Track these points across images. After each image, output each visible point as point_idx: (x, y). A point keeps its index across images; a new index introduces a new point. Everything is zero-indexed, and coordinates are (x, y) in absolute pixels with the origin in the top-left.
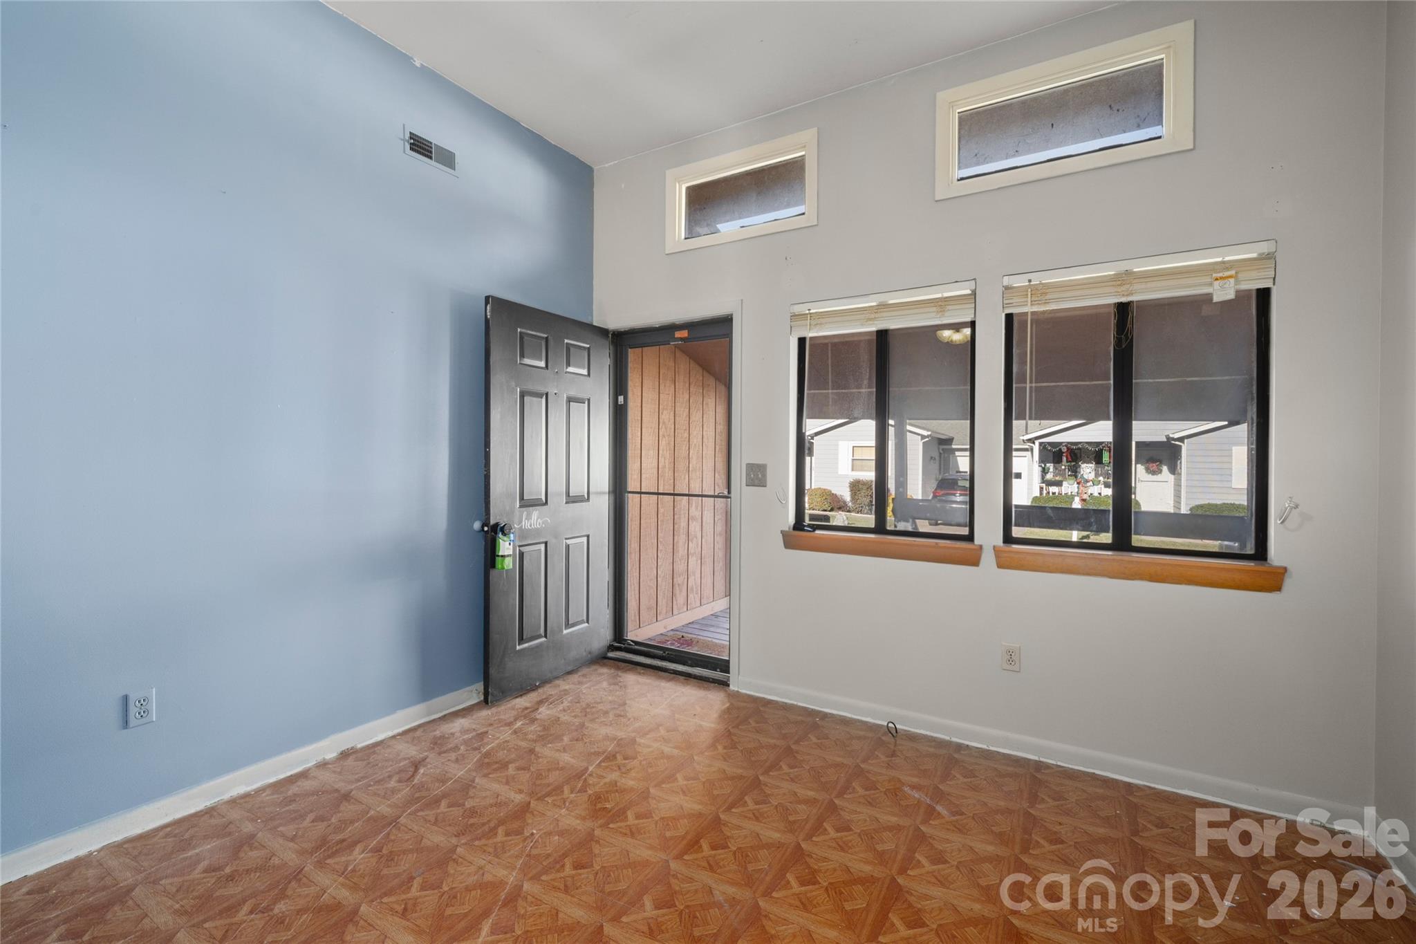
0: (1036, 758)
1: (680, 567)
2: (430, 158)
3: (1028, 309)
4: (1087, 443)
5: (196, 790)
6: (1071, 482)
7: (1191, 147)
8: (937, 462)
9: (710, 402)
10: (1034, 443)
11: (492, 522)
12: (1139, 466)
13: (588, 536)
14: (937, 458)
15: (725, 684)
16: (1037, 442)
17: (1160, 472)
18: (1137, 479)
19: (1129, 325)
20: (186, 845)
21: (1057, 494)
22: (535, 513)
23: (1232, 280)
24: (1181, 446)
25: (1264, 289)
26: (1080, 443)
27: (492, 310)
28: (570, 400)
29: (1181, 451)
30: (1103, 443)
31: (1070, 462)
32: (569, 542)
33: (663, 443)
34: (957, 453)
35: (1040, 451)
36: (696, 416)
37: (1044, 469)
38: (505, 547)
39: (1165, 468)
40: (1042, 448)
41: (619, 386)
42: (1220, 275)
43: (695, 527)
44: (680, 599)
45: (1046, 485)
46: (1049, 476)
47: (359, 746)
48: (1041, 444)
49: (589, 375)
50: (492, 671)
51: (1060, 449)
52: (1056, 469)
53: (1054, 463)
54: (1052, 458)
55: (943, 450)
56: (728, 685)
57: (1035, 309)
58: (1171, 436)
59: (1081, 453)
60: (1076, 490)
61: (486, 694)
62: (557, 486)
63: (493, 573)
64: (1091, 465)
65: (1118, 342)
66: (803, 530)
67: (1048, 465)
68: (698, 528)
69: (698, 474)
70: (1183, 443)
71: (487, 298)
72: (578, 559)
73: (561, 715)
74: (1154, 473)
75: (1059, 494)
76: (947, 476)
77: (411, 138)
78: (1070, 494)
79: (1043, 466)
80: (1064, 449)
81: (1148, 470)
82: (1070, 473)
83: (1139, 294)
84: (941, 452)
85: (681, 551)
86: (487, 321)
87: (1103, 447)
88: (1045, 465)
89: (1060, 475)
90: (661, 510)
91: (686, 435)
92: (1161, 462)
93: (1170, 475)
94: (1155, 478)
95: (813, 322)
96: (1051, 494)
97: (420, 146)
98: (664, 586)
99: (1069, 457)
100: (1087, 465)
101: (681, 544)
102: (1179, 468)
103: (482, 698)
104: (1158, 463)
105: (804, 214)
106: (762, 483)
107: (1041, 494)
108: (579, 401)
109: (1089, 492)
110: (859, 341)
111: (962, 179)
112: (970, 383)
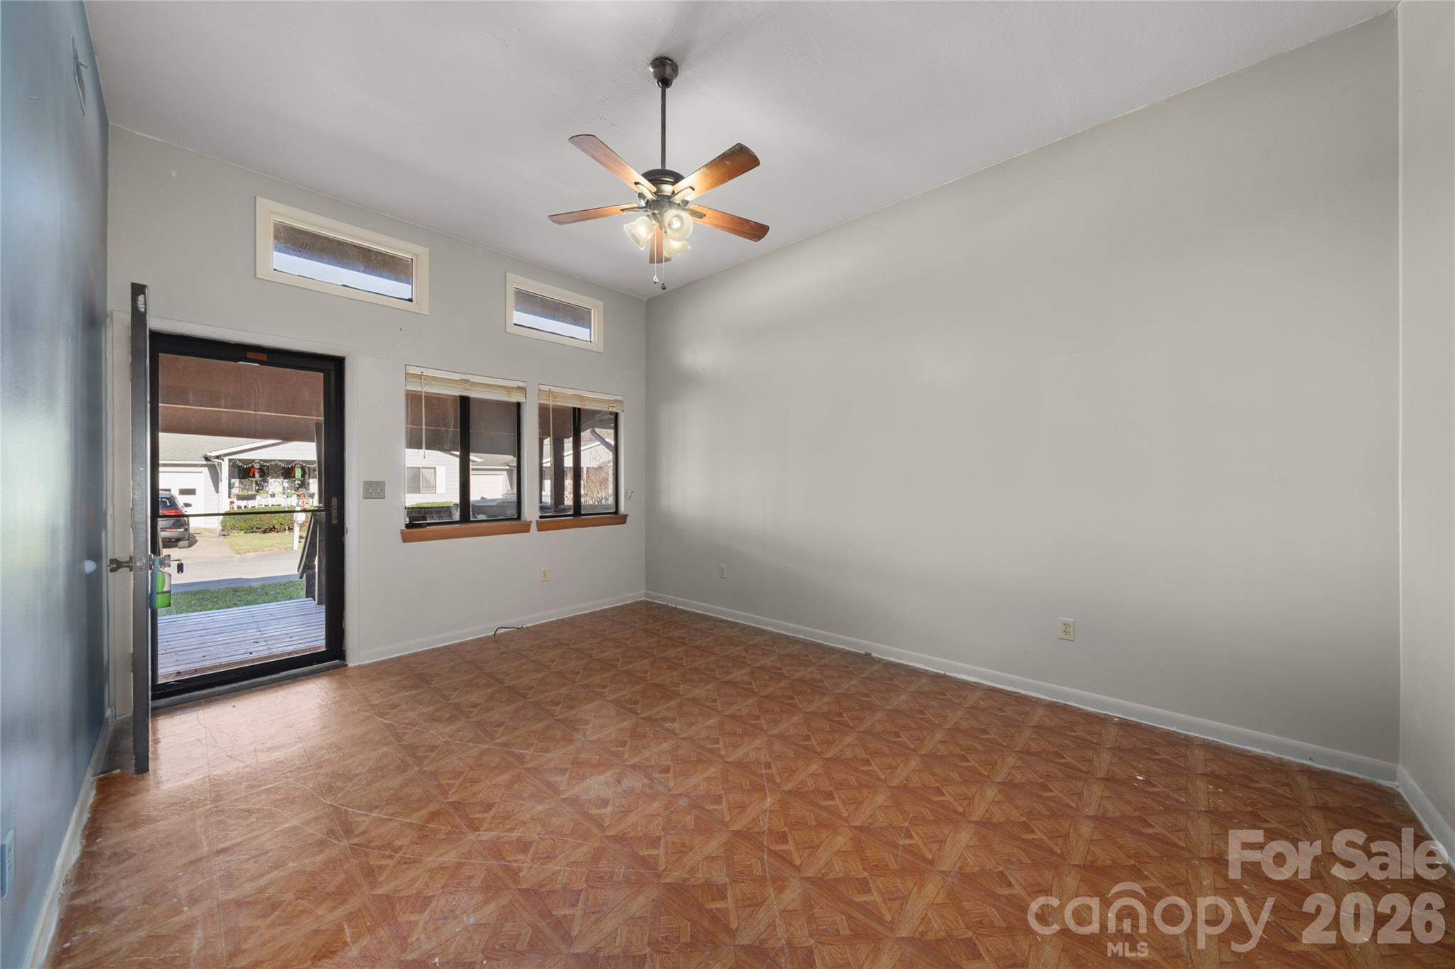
3: (548, 402)
4: (280, 461)
7: (603, 352)
16: (226, 459)
21: (245, 507)
25: (617, 413)
26: (273, 460)
30: (295, 461)
31: (258, 477)
35: (230, 467)
37: (229, 484)
40: (233, 463)
48: (230, 460)
51: (253, 466)
52: (245, 484)
53: (243, 478)
54: (237, 474)
56: (347, 665)
57: (554, 403)
59: (271, 469)
64: (279, 480)
66: (416, 528)
67: (237, 480)
75: (249, 506)
79: (232, 481)
80: (255, 466)
82: (258, 488)
87: (295, 464)
88: (234, 481)
89: (249, 490)
95: (425, 382)
100: (276, 480)
105: (410, 300)
106: (380, 495)
110: (447, 399)
111: (515, 324)
112: (516, 434)
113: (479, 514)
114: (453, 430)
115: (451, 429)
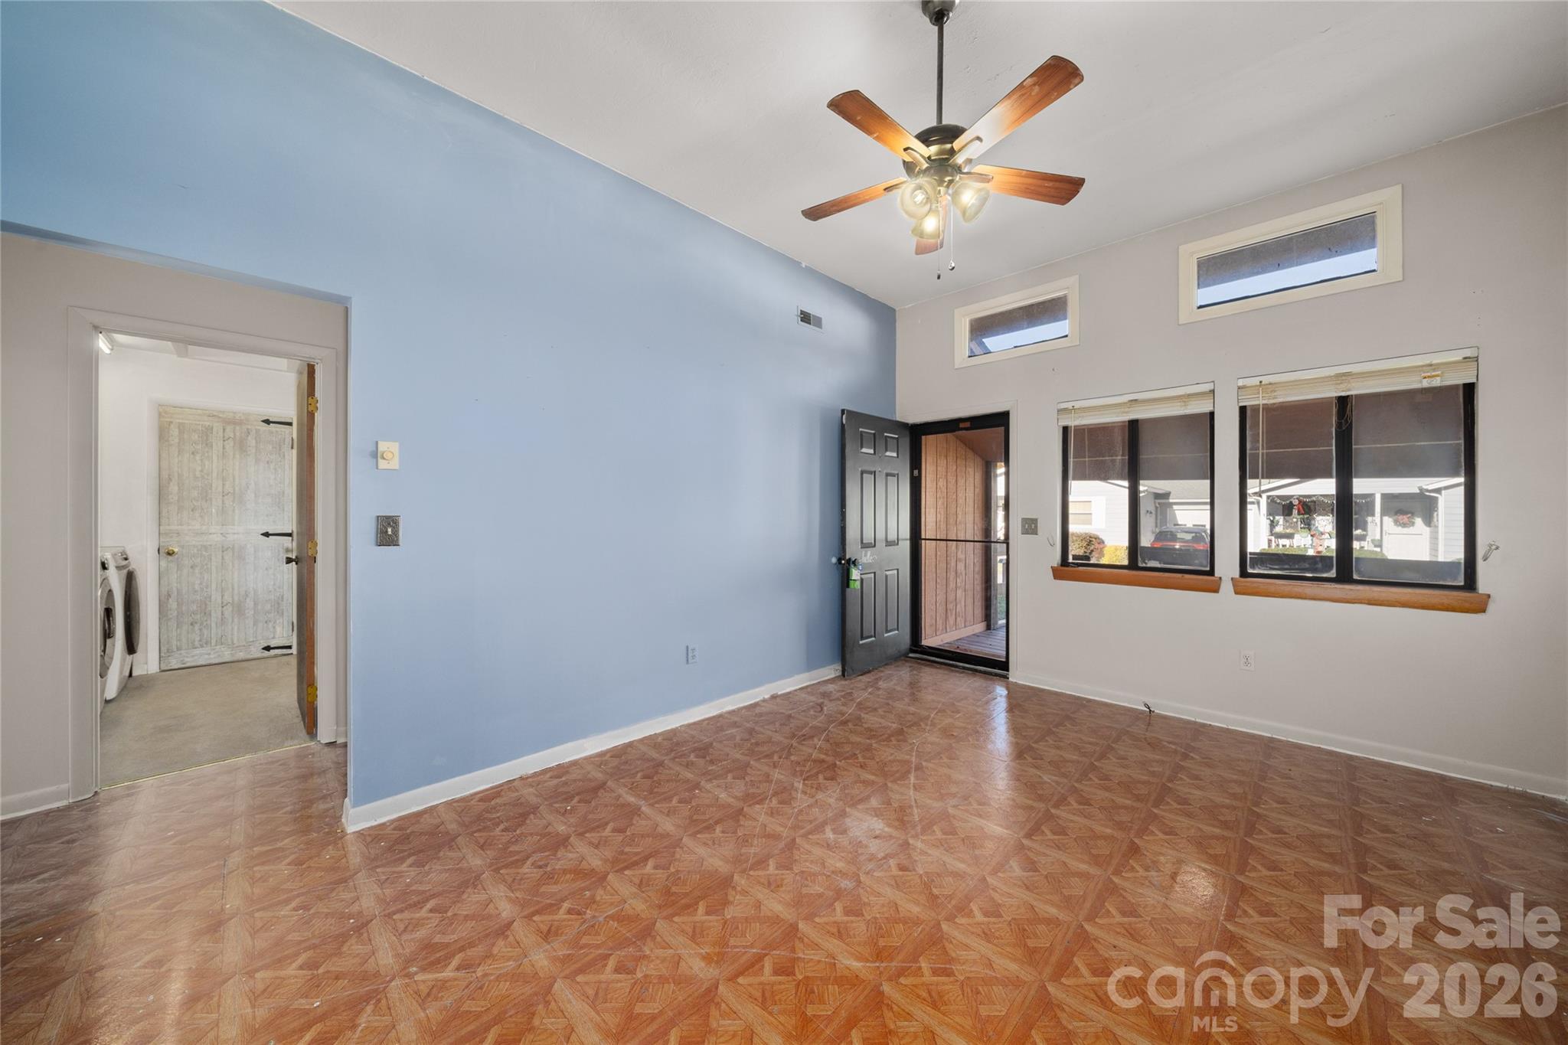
0: (1270, 735)
1: (951, 597)
2: (810, 324)
3: (1261, 402)
4: (1321, 495)
5: (713, 704)
6: (1305, 534)
7: (1401, 279)
8: (1154, 516)
9: (971, 470)
10: (1260, 496)
11: (847, 557)
12: (1386, 519)
13: (898, 570)
14: (1154, 512)
15: (1006, 677)
16: (1264, 496)
17: (1413, 524)
18: (1384, 532)
19: (1348, 412)
20: (721, 729)
21: (1288, 546)
22: (869, 552)
23: (1438, 378)
24: (1437, 498)
25: (1470, 384)
26: (1314, 496)
27: (846, 419)
28: (887, 475)
29: (1437, 504)
31: (1302, 514)
32: (888, 573)
33: (940, 503)
34: (1175, 507)
35: (1268, 504)
36: (961, 482)
37: (1272, 521)
38: (855, 574)
39: (1418, 521)
40: (1269, 501)
41: (916, 463)
42: (1429, 374)
43: (961, 566)
44: (951, 620)
45: (1275, 538)
46: (1279, 529)
47: (779, 693)
48: (1268, 497)
49: (898, 457)
50: (848, 656)
51: (1291, 502)
52: (1287, 521)
53: (1283, 515)
55: (1159, 504)
56: (1008, 678)
57: (1265, 402)
58: (1425, 487)
59: (1315, 505)
60: (1310, 542)
61: (843, 671)
62: (880, 535)
63: (848, 590)
65: (1339, 425)
66: (1068, 566)
67: (1277, 518)
68: (963, 568)
69: (963, 526)
70: (1440, 494)
71: (843, 411)
72: (892, 584)
73: (896, 687)
74: (1404, 525)
75: (1290, 546)
76: (1164, 528)
77: (801, 314)
78: (1303, 546)
79: (1272, 519)
80: (1296, 502)
81: (1396, 522)
82: (1302, 526)
83: (1355, 389)
84: (1158, 505)
85: (952, 585)
86: (843, 426)
88: (1274, 518)
89: (1291, 527)
90: (938, 553)
91: (954, 497)
92: (1413, 514)
93: (1425, 527)
94: (1405, 530)
95: (1076, 415)
96: (1281, 547)
97: (806, 318)
98: (941, 609)
99: (1301, 508)
100: (1324, 518)
101: (951, 579)
102: (1435, 520)
103: (840, 674)
104: (1409, 515)
105: (1066, 336)
106: (1035, 532)
107: (1269, 546)
108: (893, 475)
109: (1326, 545)
110: (1113, 427)
111: (1201, 307)
112: (1209, 454)
113: (1150, 560)
114: (1120, 458)
115: (1119, 458)
